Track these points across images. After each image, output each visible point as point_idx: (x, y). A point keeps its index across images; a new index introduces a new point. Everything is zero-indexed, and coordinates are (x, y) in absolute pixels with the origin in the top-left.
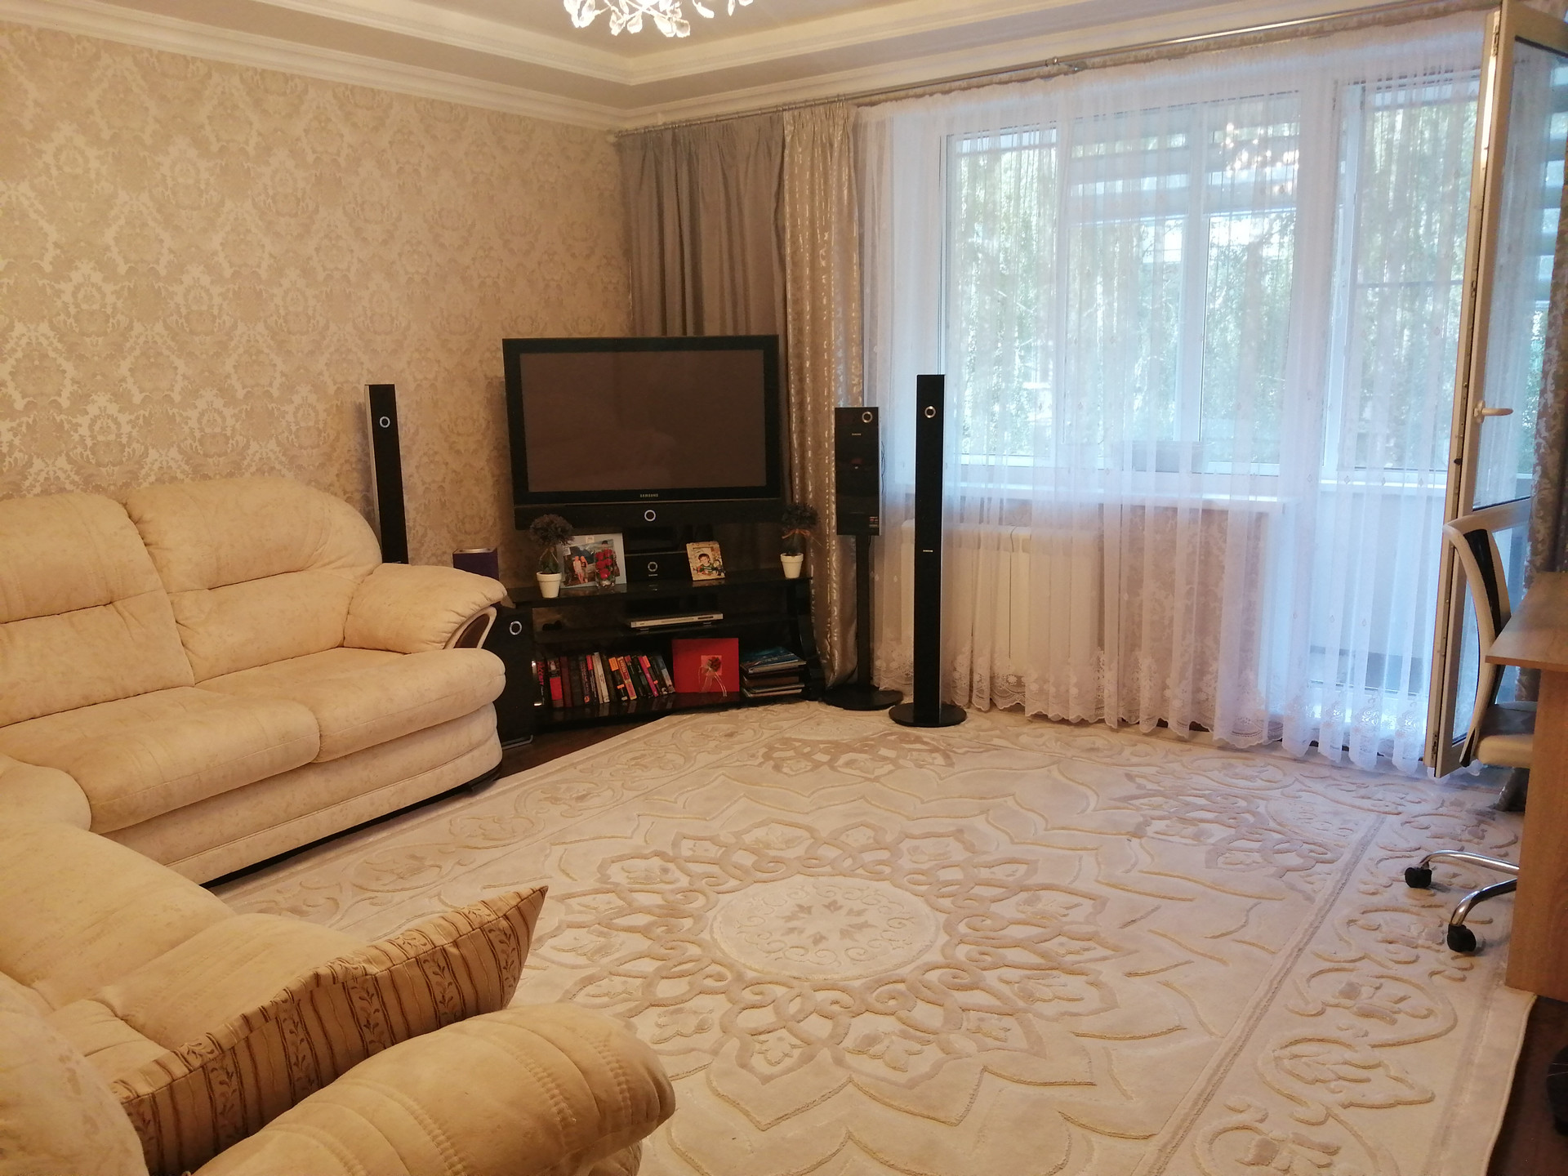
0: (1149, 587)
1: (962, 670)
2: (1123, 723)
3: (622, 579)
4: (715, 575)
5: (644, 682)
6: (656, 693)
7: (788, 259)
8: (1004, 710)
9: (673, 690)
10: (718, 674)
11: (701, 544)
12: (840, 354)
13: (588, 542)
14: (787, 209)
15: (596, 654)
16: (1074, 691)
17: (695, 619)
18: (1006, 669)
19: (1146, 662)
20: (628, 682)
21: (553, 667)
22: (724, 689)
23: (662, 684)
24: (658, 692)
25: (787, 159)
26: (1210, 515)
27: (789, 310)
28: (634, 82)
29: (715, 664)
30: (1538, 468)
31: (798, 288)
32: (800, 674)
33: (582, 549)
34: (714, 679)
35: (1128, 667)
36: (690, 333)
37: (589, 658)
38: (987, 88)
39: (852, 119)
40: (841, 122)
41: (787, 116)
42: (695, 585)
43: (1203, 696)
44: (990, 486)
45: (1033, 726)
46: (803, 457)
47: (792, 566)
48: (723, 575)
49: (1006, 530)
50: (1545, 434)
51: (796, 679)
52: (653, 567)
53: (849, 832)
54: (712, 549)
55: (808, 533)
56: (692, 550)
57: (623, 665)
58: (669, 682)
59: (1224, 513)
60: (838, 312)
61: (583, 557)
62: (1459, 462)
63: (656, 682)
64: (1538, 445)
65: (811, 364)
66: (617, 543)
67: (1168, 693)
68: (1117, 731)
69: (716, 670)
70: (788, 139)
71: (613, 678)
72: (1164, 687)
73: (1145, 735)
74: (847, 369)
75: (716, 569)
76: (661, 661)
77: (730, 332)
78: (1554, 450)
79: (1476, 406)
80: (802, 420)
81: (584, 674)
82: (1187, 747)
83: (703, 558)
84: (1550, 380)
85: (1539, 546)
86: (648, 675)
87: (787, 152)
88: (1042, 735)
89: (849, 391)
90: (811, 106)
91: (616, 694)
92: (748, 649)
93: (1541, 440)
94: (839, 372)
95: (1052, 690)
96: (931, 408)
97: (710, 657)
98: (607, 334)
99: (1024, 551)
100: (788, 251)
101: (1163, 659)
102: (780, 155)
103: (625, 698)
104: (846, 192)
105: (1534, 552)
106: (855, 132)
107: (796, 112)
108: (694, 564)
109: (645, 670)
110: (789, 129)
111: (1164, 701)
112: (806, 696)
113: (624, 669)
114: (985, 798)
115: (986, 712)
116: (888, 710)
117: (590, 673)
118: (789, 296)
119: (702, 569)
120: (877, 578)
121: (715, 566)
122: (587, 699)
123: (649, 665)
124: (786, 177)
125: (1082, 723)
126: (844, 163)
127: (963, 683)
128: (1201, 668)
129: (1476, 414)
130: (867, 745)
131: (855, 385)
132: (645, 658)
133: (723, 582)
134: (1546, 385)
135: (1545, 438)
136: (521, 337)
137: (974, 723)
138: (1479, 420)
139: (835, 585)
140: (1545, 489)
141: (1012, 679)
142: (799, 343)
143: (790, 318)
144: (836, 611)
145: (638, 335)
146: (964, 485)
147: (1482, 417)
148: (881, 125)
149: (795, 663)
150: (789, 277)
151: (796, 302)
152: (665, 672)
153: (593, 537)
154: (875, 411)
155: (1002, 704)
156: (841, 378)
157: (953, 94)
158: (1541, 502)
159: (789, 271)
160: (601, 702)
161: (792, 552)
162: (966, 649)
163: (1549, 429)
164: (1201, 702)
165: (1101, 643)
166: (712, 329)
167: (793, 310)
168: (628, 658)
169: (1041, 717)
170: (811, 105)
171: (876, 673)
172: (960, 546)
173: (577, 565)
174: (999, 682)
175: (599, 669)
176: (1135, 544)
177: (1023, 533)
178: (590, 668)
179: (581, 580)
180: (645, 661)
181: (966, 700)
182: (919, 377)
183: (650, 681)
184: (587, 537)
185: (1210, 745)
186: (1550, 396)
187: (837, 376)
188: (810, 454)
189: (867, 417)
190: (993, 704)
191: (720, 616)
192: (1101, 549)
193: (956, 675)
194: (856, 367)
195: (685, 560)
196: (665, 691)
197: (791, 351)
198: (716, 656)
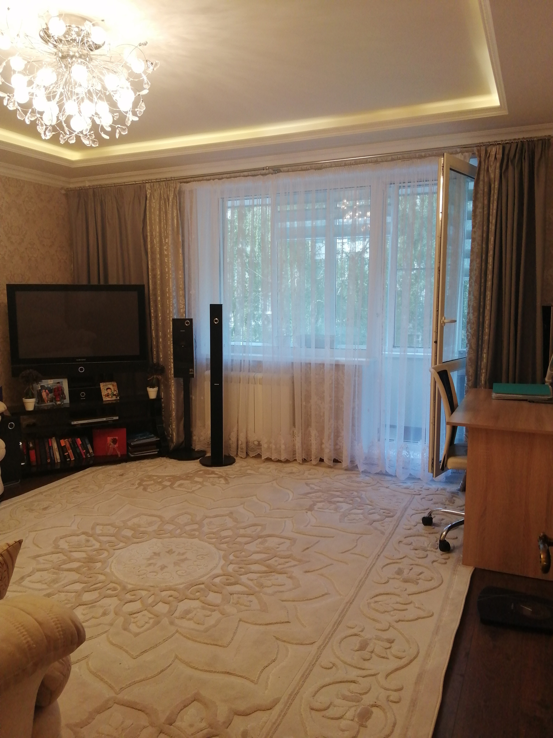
0: (314, 399)
1: (233, 439)
2: (305, 461)
4: (114, 398)
5: (78, 451)
6: (84, 456)
7: (149, 250)
8: (253, 457)
9: (93, 455)
10: (116, 446)
11: (107, 383)
12: (174, 294)
13: (50, 383)
14: (148, 228)
15: (54, 438)
16: (283, 447)
17: (104, 419)
18: (253, 438)
19: (314, 432)
20: (70, 451)
21: (31, 445)
22: (119, 453)
23: (88, 452)
24: (85, 456)
25: (148, 205)
26: (338, 367)
27: (150, 273)
29: (114, 441)
30: (468, 345)
31: (154, 264)
32: (156, 445)
33: (46, 386)
34: (114, 449)
35: (306, 436)
36: (102, 283)
37: (50, 440)
38: (238, 178)
39: (178, 189)
40: (173, 190)
41: (148, 185)
43: (338, 447)
44: (244, 355)
45: (265, 464)
46: (157, 342)
47: (152, 393)
48: (118, 398)
49: (252, 375)
50: (470, 331)
51: (155, 447)
52: (83, 395)
53: (179, 517)
54: (113, 385)
55: (160, 377)
57: (67, 443)
58: (91, 451)
59: (343, 366)
60: (173, 275)
61: (47, 391)
62: (436, 342)
63: (85, 451)
64: (468, 335)
65: (161, 298)
67: (323, 446)
68: (302, 464)
69: (115, 444)
70: (148, 196)
71: (62, 449)
72: (322, 443)
73: (314, 465)
74: (178, 301)
75: (115, 395)
76: (87, 441)
77: (121, 283)
78: (474, 337)
79: (441, 319)
80: (157, 324)
81: (47, 448)
82: (332, 470)
83: (108, 390)
84: (471, 309)
85: (470, 377)
86: (80, 448)
87: (148, 202)
88: (269, 468)
89: (179, 311)
91: (64, 457)
92: (131, 433)
93: (469, 334)
94: (174, 302)
95: (274, 447)
96: (217, 319)
97: (112, 438)
98: (61, 282)
99: (260, 384)
100: (149, 246)
101: (321, 432)
102: (144, 203)
103: (68, 460)
104: (175, 221)
105: (469, 380)
106: (180, 194)
107: (152, 184)
108: (104, 392)
109: (79, 445)
110: (149, 192)
111: (321, 450)
112: (160, 455)
113: (68, 445)
114: (243, 498)
115: (245, 458)
116: (199, 459)
117: (51, 448)
118: (150, 267)
119: (108, 395)
120: (193, 398)
121: (114, 393)
122: (49, 461)
123: (81, 443)
124: (148, 213)
125: (287, 461)
126: (175, 207)
127: (234, 446)
128: (337, 434)
129: (442, 322)
130: (188, 477)
131: (182, 308)
132: (79, 439)
134: (469, 310)
135: (470, 333)
136: (16, 283)
137: (239, 464)
138: (443, 325)
139: (173, 402)
140: (471, 353)
141: (256, 443)
142: (155, 289)
143: (150, 277)
144: (174, 414)
145: (76, 283)
146: (232, 354)
147: (444, 323)
148: (191, 192)
149: (154, 439)
150: (149, 258)
151: (154, 270)
152: (89, 446)
153: (52, 380)
154: (191, 320)
155: (252, 454)
156: (175, 305)
157: (223, 180)
158: (470, 359)
159: (149, 256)
160: (56, 462)
161: (153, 386)
162: (235, 429)
163: (471, 328)
164: (337, 450)
165: (294, 425)
166: (112, 281)
167: (152, 273)
168: (70, 440)
169: (269, 460)
170: (159, 181)
171: (193, 443)
172: (231, 382)
173: (44, 394)
174: (250, 444)
175: (55, 446)
176: (308, 380)
177: (259, 376)
178: (50, 445)
180: (79, 441)
181: (236, 453)
182: (210, 305)
183: (82, 451)
184: (49, 380)
185: (342, 469)
186: (471, 315)
187: (173, 304)
188: (161, 340)
189: (187, 323)
190: (247, 455)
191: (117, 418)
192: (293, 383)
193: (231, 442)
194: (182, 300)
195: (99, 391)
196: (89, 455)
197: (151, 292)
198: (115, 437)
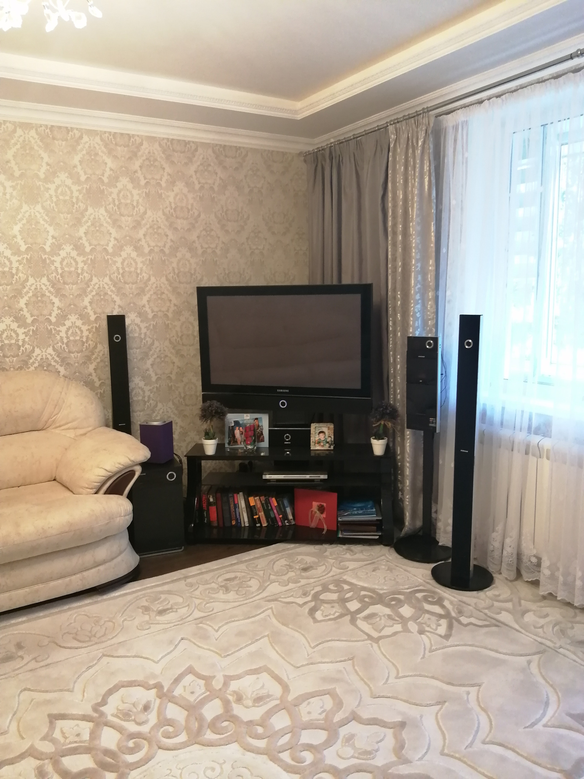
1: (496, 544)
3: (265, 444)
4: (327, 447)
5: (272, 516)
6: (280, 524)
7: (390, 229)
8: (527, 581)
9: (293, 523)
10: (324, 515)
11: (321, 425)
12: (418, 297)
13: (247, 418)
14: (390, 195)
15: (241, 494)
17: (308, 477)
18: (530, 550)
20: (262, 514)
21: (211, 500)
22: (325, 528)
23: (285, 517)
24: (282, 522)
25: (390, 159)
27: (389, 266)
28: (299, 117)
29: (321, 509)
31: (395, 250)
32: (378, 525)
33: (241, 422)
34: (320, 519)
36: (335, 282)
37: (235, 495)
39: (432, 125)
40: (424, 128)
41: (391, 128)
42: (312, 454)
45: (542, 604)
47: (378, 447)
48: (332, 448)
49: (535, 439)
51: (375, 528)
52: (287, 439)
54: (329, 428)
56: (314, 428)
57: (258, 503)
58: (290, 517)
60: (417, 267)
61: (241, 428)
63: (281, 516)
65: (401, 304)
66: (264, 421)
69: (322, 513)
70: (392, 146)
71: (251, 510)
74: (424, 306)
75: (328, 442)
76: (286, 502)
80: (395, 344)
81: (232, 506)
83: (321, 434)
86: (275, 511)
87: (390, 154)
88: (547, 615)
89: (425, 323)
90: (406, 119)
91: (253, 521)
92: (343, 502)
94: (416, 310)
95: (561, 579)
96: (469, 341)
97: (319, 504)
98: (297, 283)
99: (548, 458)
100: (390, 224)
102: (386, 157)
103: (258, 525)
107: (398, 125)
108: (314, 437)
109: (274, 507)
110: (392, 139)
112: (381, 541)
113: (259, 505)
115: (511, 581)
117: (236, 506)
118: (390, 257)
119: (319, 443)
121: (328, 440)
122: (234, 523)
123: (276, 504)
124: (390, 172)
127: (497, 554)
130: (393, 599)
132: (274, 499)
133: (332, 452)
137: (499, 590)
139: (408, 465)
141: (534, 560)
142: (394, 290)
143: (389, 271)
144: (408, 482)
148: (456, 128)
149: (374, 517)
150: (389, 242)
151: (395, 260)
152: (289, 510)
153: (249, 415)
154: (436, 340)
155: (527, 576)
156: (418, 315)
159: (390, 238)
160: (243, 525)
161: (379, 437)
162: (499, 528)
166: (346, 280)
167: (392, 265)
168: (263, 498)
172: (500, 447)
173: (237, 432)
174: (525, 559)
175: (242, 504)
177: (546, 443)
178: (236, 502)
179: (239, 442)
180: (274, 502)
182: (461, 316)
183: (277, 515)
184: (245, 415)
187: (415, 313)
188: (399, 366)
189: (430, 344)
190: (519, 575)
191: (325, 477)
193: (491, 548)
194: (431, 307)
195: (308, 434)
196: (287, 523)
197: (390, 293)
198: (322, 504)
